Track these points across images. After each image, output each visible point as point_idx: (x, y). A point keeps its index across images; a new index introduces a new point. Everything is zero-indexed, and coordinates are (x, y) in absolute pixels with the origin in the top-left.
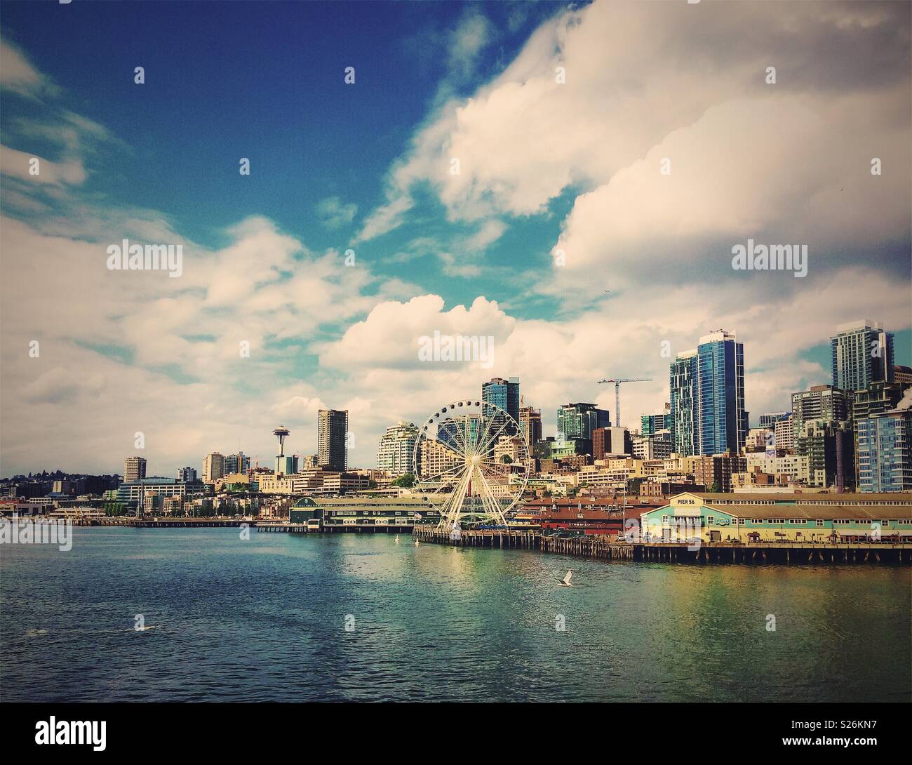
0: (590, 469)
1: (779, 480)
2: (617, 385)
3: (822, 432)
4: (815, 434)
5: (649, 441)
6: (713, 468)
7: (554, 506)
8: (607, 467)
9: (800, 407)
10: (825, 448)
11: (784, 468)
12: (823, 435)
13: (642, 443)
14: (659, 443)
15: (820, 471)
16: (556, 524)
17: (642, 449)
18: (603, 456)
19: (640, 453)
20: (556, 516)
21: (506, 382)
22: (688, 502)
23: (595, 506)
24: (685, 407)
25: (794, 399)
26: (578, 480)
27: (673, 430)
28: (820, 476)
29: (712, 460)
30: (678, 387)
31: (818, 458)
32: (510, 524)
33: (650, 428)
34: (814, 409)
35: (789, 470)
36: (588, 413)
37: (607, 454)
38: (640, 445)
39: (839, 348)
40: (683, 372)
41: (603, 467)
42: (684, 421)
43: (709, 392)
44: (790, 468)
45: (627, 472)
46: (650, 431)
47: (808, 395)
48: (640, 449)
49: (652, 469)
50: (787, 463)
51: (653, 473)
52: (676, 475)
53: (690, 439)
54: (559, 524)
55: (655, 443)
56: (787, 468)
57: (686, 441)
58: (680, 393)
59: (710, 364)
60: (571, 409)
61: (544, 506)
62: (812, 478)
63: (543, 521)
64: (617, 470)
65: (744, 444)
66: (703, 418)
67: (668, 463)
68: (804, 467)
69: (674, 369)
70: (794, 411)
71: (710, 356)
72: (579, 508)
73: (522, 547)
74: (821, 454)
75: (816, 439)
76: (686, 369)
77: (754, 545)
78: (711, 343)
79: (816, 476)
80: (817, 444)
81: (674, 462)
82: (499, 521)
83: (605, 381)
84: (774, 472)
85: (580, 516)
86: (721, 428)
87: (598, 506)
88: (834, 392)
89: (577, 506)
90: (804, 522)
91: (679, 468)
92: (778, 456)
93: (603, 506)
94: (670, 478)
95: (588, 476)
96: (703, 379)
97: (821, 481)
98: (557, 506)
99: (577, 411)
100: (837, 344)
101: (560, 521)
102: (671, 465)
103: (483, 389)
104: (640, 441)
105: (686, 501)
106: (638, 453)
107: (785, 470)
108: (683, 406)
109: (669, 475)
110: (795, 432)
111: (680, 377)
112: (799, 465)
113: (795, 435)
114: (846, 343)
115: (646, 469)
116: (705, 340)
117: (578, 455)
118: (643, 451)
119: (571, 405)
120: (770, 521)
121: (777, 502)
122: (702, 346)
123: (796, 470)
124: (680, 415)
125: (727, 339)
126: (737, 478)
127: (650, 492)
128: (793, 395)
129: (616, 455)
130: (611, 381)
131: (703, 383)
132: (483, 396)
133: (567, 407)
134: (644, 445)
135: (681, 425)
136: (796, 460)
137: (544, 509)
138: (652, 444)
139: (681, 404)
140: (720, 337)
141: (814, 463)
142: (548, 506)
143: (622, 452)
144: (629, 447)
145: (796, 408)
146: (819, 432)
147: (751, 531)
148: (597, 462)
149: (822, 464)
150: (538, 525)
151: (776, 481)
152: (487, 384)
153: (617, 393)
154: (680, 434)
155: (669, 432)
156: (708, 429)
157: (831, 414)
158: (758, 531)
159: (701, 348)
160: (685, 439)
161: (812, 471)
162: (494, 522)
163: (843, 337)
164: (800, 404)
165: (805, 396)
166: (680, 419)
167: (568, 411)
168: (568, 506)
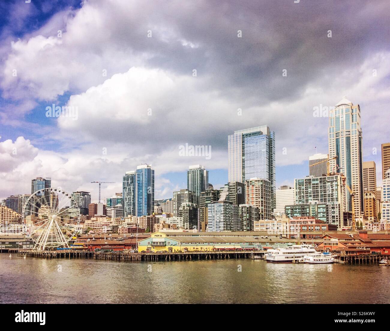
0: (89, 222)
1: (172, 227)
2: (100, 184)
3: (188, 208)
4: (185, 209)
5: (114, 209)
6: (147, 221)
7: (94, 238)
8: (97, 220)
9: (176, 197)
10: (189, 214)
11: (173, 222)
12: (188, 209)
13: (111, 210)
14: (118, 210)
15: (187, 223)
16: (95, 247)
17: (111, 213)
18: (94, 216)
19: (110, 215)
20: (95, 243)
21: (44, 180)
22: (159, 236)
23: (112, 238)
24: (129, 195)
25: (174, 194)
26: (85, 226)
27: (123, 205)
28: (187, 225)
29: (147, 218)
30: (126, 187)
31: (186, 218)
32: (72, 247)
33: (110, 204)
34: (182, 198)
35: (175, 223)
36: (86, 196)
37: (96, 215)
38: (110, 211)
39: (190, 175)
40: (129, 180)
41: (95, 221)
42: (128, 201)
43: (141, 189)
44: (176, 222)
45: (109, 223)
46: (110, 205)
47: (179, 193)
48: (110, 213)
49: (119, 222)
50: (174, 220)
51: (120, 223)
52: (131, 224)
53: (131, 209)
54: (97, 247)
55: (116, 210)
56: (174, 222)
57: (129, 210)
58: (127, 189)
59: (141, 177)
60: (77, 194)
61: (89, 238)
62: (184, 226)
63: (89, 245)
64: (104, 222)
65: (153, 212)
66: (138, 200)
67: (127, 219)
68: (181, 221)
69: (124, 179)
70: (174, 199)
71: (141, 174)
72: (105, 239)
73: (80, 258)
74: (187, 216)
75: (186, 210)
76: (130, 179)
77: (187, 253)
78: (142, 169)
79: (185, 225)
80: (186, 212)
81: (130, 219)
82: (65, 246)
83: (94, 182)
84: (169, 223)
85: (106, 243)
86: (145, 205)
87: (113, 238)
88: (189, 192)
89: (104, 238)
90: (203, 243)
91: (132, 222)
92: (167, 217)
93: (115, 238)
94: (128, 225)
95: (90, 225)
96: (138, 184)
97: (187, 227)
98: (95, 238)
99: (81, 195)
100: (189, 174)
101: (97, 245)
102: (128, 220)
103: (32, 182)
104: (110, 209)
105: (158, 236)
106: (109, 215)
107: (174, 223)
108: (128, 195)
109: (128, 224)
110: (174, 207)
111: (127, 182)
112: (179, 221)
113: (174, 209)
114: (192, 173)
115: (117, 222)
116: (139, 167)
117: (82, 215)
118: (111, 214)
119: (78, 192)
120: (192, 243)
121: (193, 235)
122: (138, 170)
123: (178, 223)
124: (127, 198)
125: (148, 168)
126: (157, 226)
127: (123, 232)
128: (174, 192)
129: (100, 215)
130: (97, 182)
131: (138, 185)
132: (32, 186)
133: (75, 193)
134: (112, 211)
135: (127, 203)
136: (178, 219)
137: (89, 240)
138: (115, 211)
139: (127, 194)
140: (145, 167)
141: (185, 220)
142: (91, 238)
143: (102, 214)
144: (105, 212)
145: (175, 198)
146: (187, 207)
147: (185, 247)
148: (92, 219)
149: (188, 220)
150: (87, 247)
151: (171, 227)
152: (34, 180)
153: (100, 188)
154: (126, 207)
155: (122, 206)
156: (140, 205)
157: (188, 201)
158: (187, 247)
159: (138, 171)
160: (128, 209)
161: (184, 222)
162: (62, 246)
163: (191, 171)
164: (176, 196)
165: (178, 193)
166: (127, 200)
167: (76, 195)
168: (100, 238)
